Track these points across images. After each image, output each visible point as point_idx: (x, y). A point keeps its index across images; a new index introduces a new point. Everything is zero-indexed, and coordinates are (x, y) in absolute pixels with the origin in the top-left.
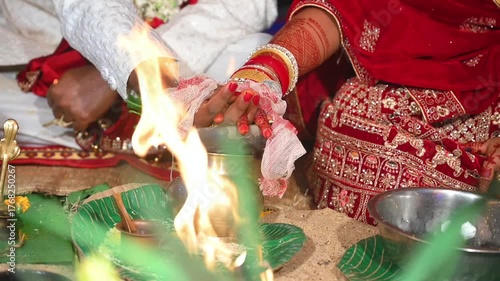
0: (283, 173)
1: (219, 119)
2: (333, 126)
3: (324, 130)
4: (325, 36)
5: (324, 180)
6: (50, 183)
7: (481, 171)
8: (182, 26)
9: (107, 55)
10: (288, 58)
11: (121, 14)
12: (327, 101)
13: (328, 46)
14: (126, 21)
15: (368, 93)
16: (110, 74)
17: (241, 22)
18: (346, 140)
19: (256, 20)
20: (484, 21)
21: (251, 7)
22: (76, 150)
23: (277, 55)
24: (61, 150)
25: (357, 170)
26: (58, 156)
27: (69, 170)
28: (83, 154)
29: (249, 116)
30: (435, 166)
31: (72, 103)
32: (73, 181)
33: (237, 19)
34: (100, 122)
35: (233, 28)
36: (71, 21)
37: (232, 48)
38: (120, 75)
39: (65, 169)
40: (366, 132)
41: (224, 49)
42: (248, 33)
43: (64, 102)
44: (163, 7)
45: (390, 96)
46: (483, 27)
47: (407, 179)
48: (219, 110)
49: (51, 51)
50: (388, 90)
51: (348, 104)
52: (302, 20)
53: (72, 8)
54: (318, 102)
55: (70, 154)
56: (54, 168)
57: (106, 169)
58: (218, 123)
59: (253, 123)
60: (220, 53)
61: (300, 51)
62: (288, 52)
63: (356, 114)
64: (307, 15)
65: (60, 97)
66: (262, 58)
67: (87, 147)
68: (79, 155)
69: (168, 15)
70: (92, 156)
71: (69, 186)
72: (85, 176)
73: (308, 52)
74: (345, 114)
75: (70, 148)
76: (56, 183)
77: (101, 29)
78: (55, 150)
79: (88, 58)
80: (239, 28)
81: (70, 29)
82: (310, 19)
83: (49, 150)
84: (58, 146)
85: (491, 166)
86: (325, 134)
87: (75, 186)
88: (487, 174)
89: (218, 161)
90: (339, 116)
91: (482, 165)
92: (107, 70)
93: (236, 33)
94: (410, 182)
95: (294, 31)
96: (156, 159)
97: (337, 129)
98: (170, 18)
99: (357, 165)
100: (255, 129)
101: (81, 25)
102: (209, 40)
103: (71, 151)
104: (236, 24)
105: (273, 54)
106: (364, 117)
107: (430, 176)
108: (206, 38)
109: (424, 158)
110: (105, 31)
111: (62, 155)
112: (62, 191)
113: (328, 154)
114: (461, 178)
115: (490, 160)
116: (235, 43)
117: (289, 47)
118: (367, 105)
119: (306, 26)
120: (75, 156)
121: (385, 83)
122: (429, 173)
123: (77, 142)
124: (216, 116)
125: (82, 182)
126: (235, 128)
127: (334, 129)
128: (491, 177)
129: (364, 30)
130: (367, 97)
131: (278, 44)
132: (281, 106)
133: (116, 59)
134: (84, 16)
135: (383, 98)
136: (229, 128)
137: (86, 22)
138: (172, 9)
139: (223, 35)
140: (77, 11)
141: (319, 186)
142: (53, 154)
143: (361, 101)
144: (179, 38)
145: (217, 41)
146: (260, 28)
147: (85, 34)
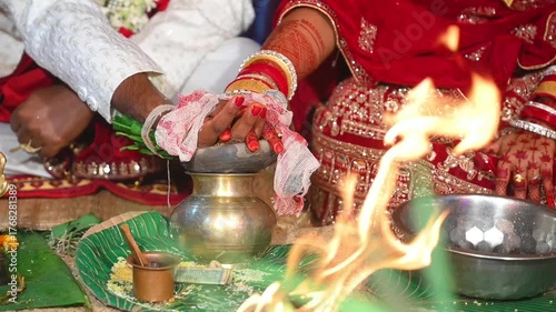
0: (299, 191)
1: (226, 137)
2: (333, 134)
3: (323, 139)
4: (320, 38)
5: (327, 193)
6: (27, 217)
7: (497, 172)
8: (157, 36)
9: (84, 73)
10: (285, 64)
11: (95, 27)
12: (322, 108)
13: (323, 47)
14: (101, 33)
15: (368, 96)
16: (89, 93)
17: (218, 28)
18: (349, 147)
19: (234, 24)
20: (483, 10)
21: (228, 10)
22: (47, 179)
23: (273, 63)
24: (30, 179)
25: (364, 180)
26: (28, 187)
27: (43, 201)
28: (56, 183)
29: (257, 131)
30: (447, 170)
31: (42, 127)
32: (52, 213)
33: (215, 25)
34: (72, 146)
35: (210, 35)
36: (37, 38)
37: (211, 56)
38: (102, 94)
39: (39, 201)
40: (371, 139)
41: (204, 57)
42: (227, 39)
43: (33, 126)
44: (131, 16)
45: (392, 97)
46: (481, 16)
47: (420, 186)
48: (225, 126)
49: (8, 72)
50: (390, 91)
51: (347, 109)
52: (294, 22)
53: (37, 23)
54: (309, 108)
55: (41, 184)
56: (27, 201)
57: (84, 197)
58: (224, 142)
59: (261, 138)
60: (199, 64)
61: (296, 55)
62: (285, 58)
63: (357, 120)
64: (299, 16)
65: (28, 121)
66: (257, 67)
67: (58, 175)
68: (51, 184)
69: (138, 24)
70: (65, 184)
71: (48, 219)
72: (63, 206)
73: (304, 56)
74: (345, 121)
75: (39, 177)
76: (34, 217)
77: (75, 46)
78: (23, 180)
79: (60, 77)
80: (216, 34)
81: (37, 46)
82: (303, 21)
83: (16, 180)
84: (26, 176)
85: (506, 166)
86: (325, 143)
87: (56, 219)
88: (503, 174)
89: (225, 182)
90: (339, 122)
91: (496, 165)
92: (85, 90)
93: (214, 40)
94: (424, 189)
95: (287, 35)
96: (137, 183)
97: (338, 137)
98: (140, 27)
99: (364, 175)
100: (264, 144)
101: (50, 40)
102: (186, 50)
103: (40, 181)
104: (215, 30)
105: (268, 61)
106: (367, 122)
107: (444, 181)
108: (183, 48)
109: (435, 162)
110: (80, 47)
111: (32, 185)
112: (43, 225)
113: (330, 165)
114: (475, 181)
115: (505, 159)
116: (213, 51)
117: (285, 52)
118: (368, 109)
119: (300, 29)
120: (47, 186)
121: (385, 85)
122: (441, 178)
123: (47, 169)
124: (223, 134)
125: (62, 214)
126: (243, 145)
127: (334, 138)
128: (508, 177)
129: (361, 29)
130: (368, 100)
131: (272, 49)
132: (287, 117)
133: (96, 77)
134: (53, 30)
135: (385, 100)
136: (237, 146)
137: (56, 38)
138: (140, 17)
139: (200, 43)
140: (44, 26)
141: (322, 200)
142: (22, 185)
143: (362, 105)
144: (154, 50)
145: (195, 50)
146: (237, 32)
147: (55, 51)
